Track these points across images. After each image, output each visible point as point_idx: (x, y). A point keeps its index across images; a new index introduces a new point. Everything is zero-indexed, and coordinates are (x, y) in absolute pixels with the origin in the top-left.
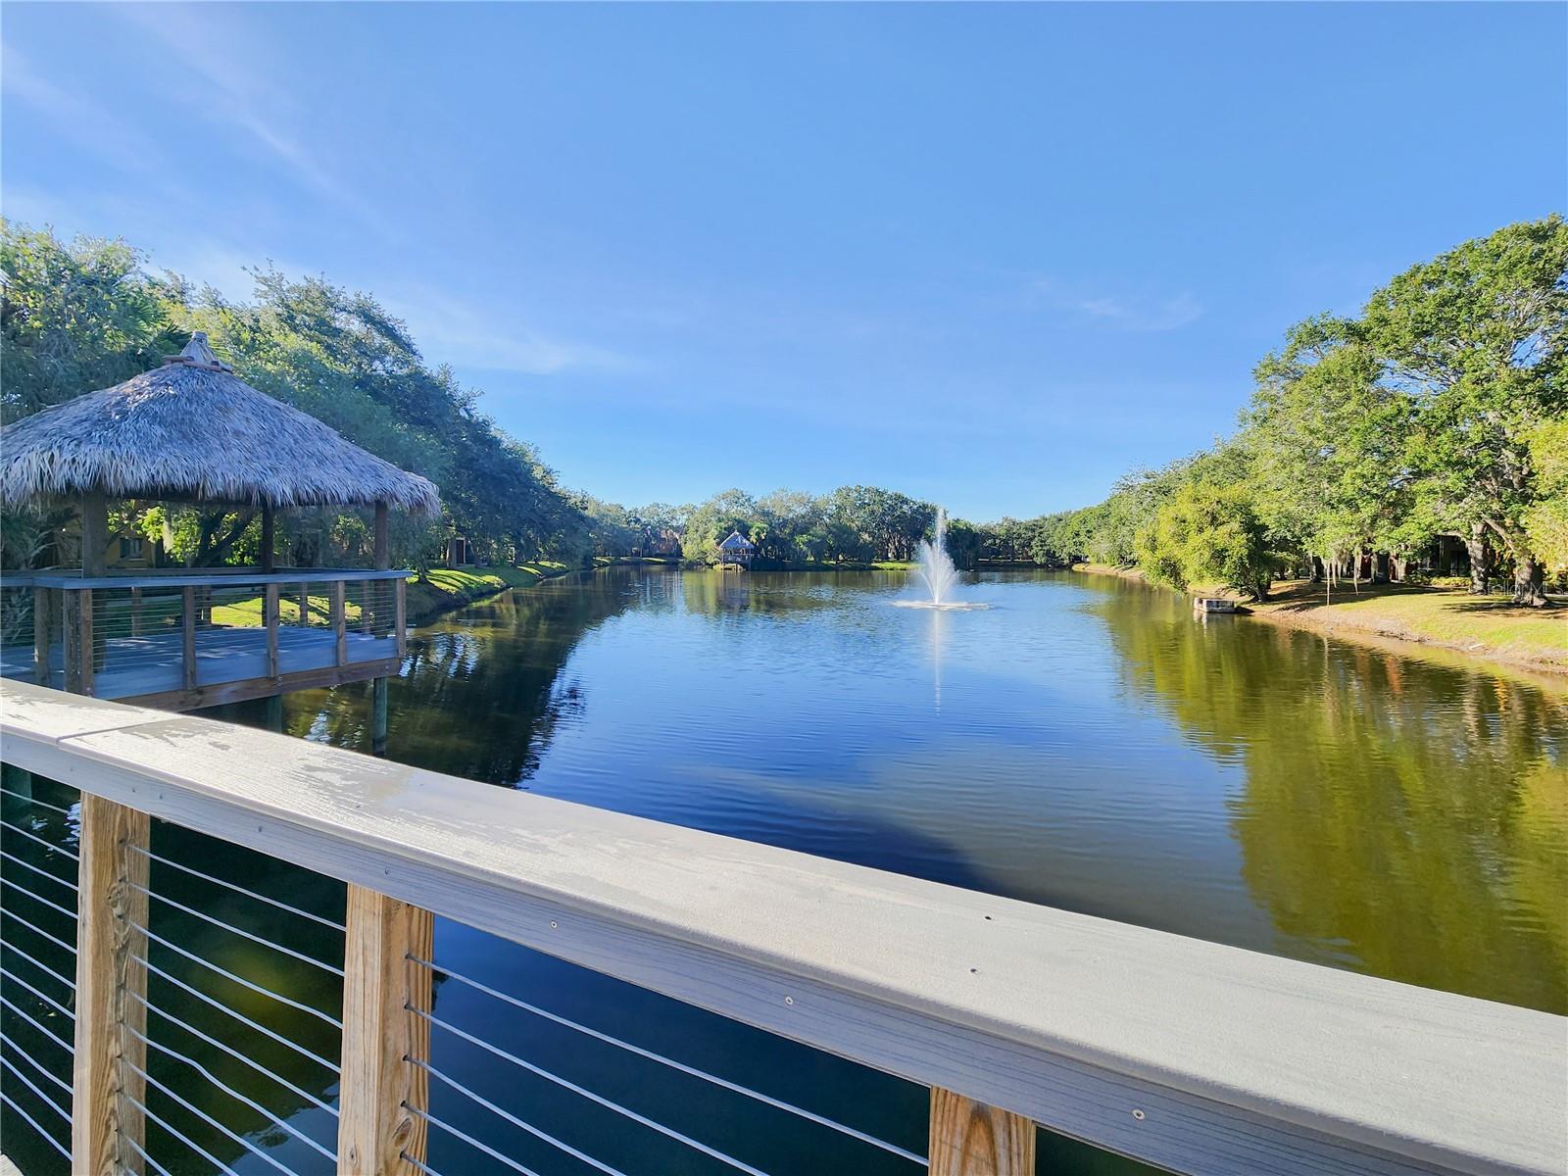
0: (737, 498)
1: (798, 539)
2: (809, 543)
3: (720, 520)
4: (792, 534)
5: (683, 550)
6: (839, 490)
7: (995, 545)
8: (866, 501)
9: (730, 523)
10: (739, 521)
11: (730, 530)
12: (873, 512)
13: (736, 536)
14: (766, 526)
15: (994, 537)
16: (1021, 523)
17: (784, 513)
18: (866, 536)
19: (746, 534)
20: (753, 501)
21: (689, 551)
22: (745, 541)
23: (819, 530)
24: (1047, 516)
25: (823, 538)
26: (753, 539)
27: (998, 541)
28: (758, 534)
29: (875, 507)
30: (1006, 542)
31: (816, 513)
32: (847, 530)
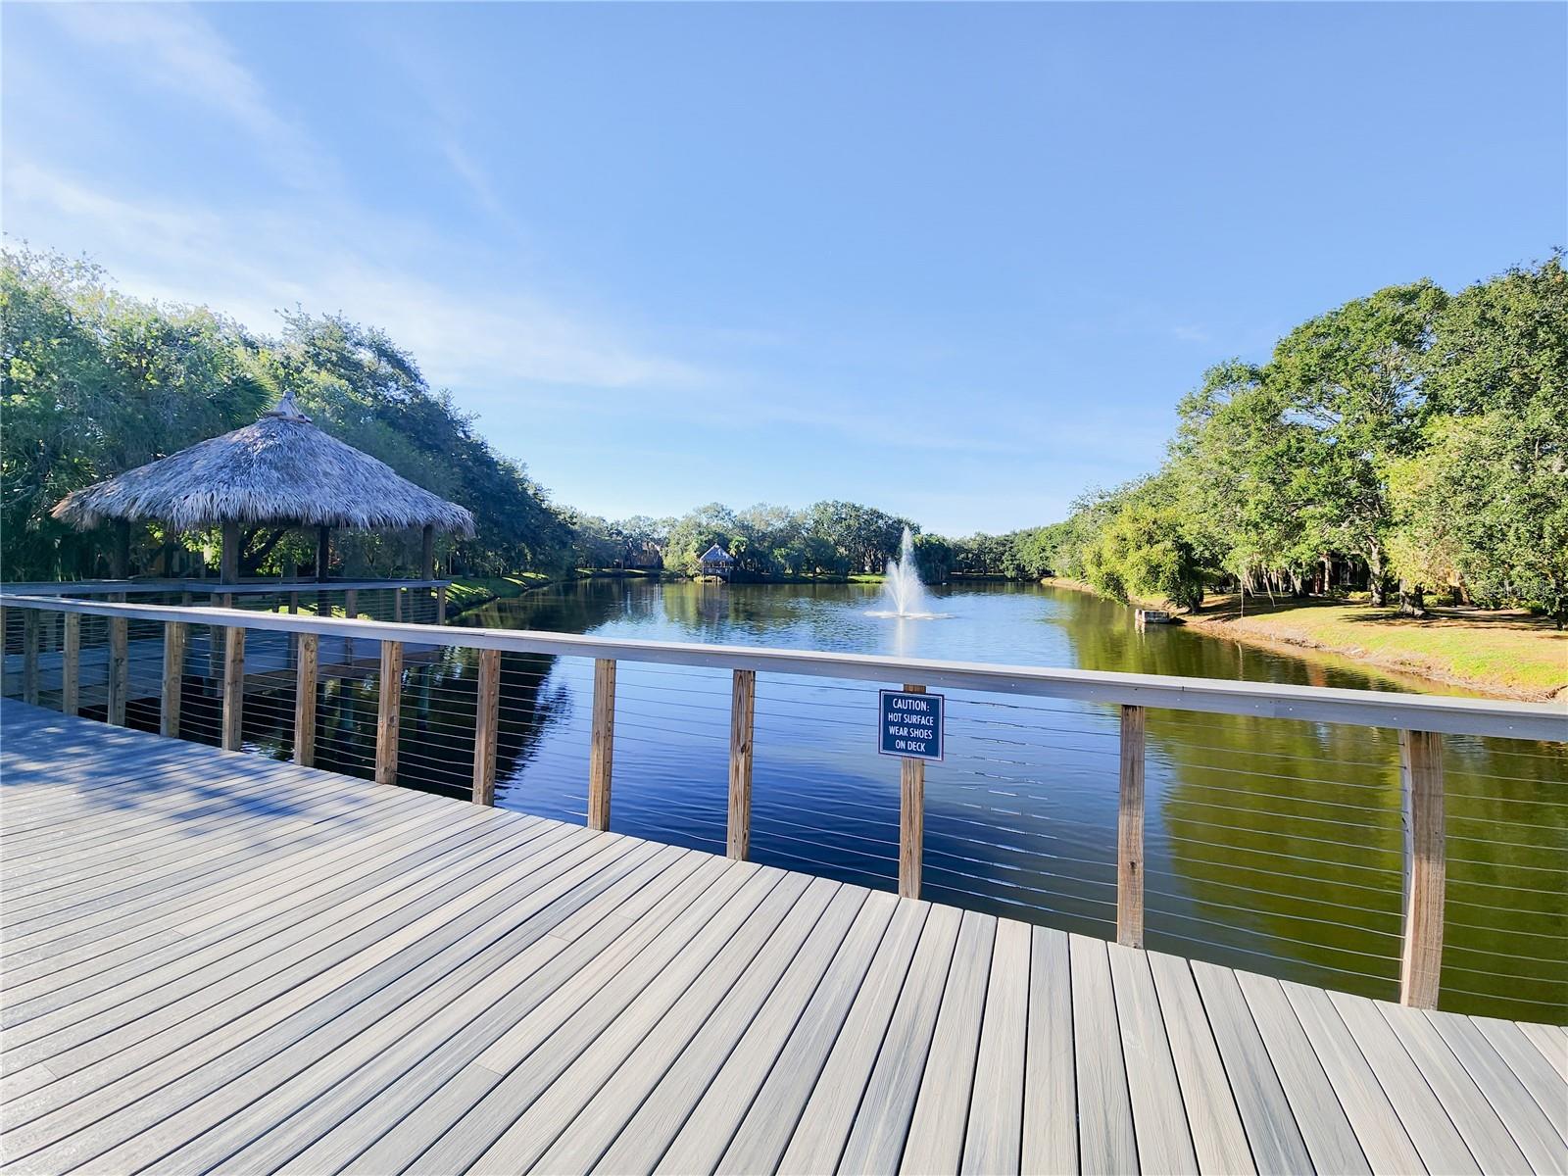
0: (718, 512)
1: (776, 552)
2: (786, 557)
3: (700, 533)
4: (771, 548)
5: (665, 562)
6: (817, 505)
7: (968, 559)
8: (843, 516)
9: (710, 537)
10: (719, 535)
11: (710, 543)
12: (849, 526)
13: (717, 549)
14: (745, 539)
15: (968, 551)
16: (993, 538)
17: (763, 527)
18: (842, 550)
19: (726, 547)
20: (733, 515)
21: (669, 562)
22: (724, 554)
23: (796, 543)
24: (1017, 531)
25: (800, 550)
26: (733, 552)
27: (970, 555)
28: (737, 547)
29: (852, 522)
30: (978, 556)
31: (795, 528)
32: (824, 544)
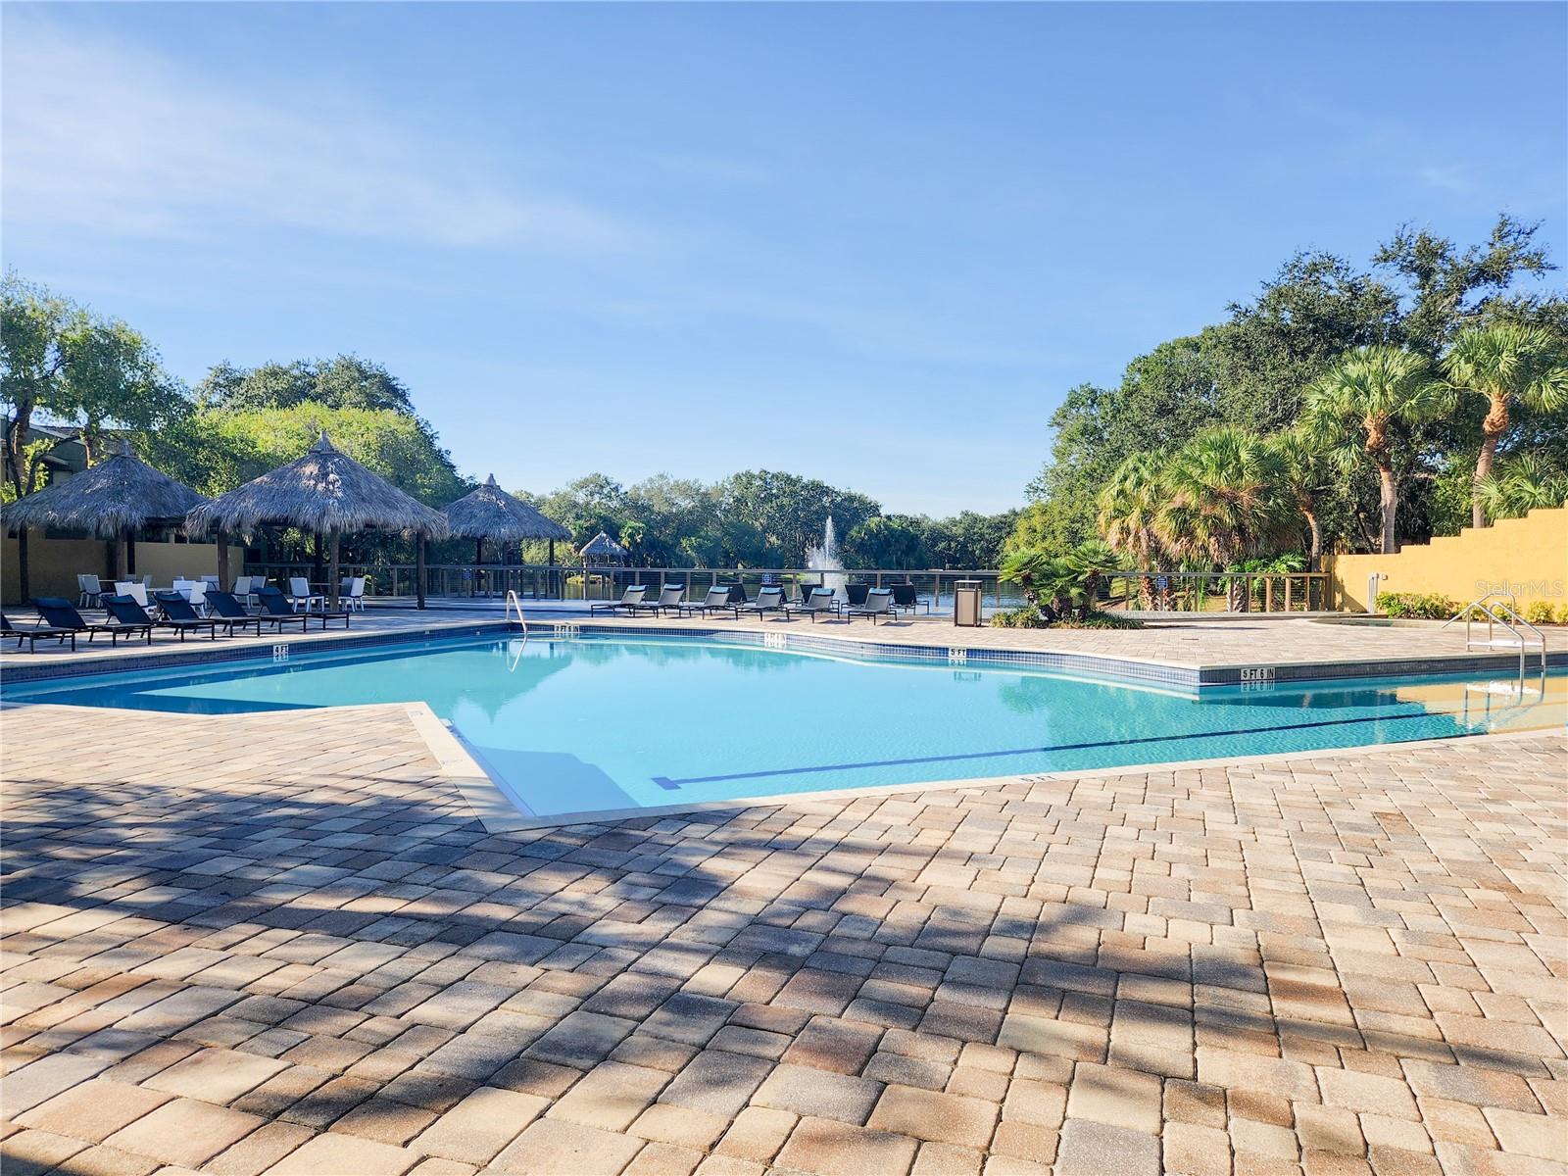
0: (600, 485)
1: (684, 543)
2: (698, 549)
3: (578, 517)
4: (677, 537)
5: (524, 555)
6: (738, 477)
7: (950, 549)
8: (774, 491)
9: (593, 521)
10: (605, 519)
11: (593, 531)
12: (781, 507)
13: (604, 539)
14: (641, 525)
15: (950, 539)
16: (985, 520)
17: (665, 509)
18: (773, 539)
19: (614, 534)
20: (622, 490)
21: (533, 554)
22: (614, 545)
23: (712, 531)
24: (1018, 510)
25: (717, 542)
26: (625, 542)
27: (953, 545)
28: (631, 536)
29: (786, 501)
30: (964, 546)
31: (707, 505)
32: (748, 531)
